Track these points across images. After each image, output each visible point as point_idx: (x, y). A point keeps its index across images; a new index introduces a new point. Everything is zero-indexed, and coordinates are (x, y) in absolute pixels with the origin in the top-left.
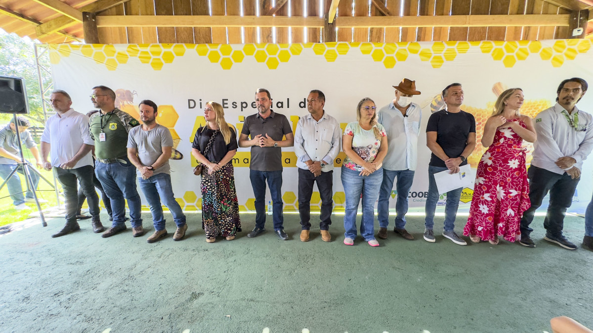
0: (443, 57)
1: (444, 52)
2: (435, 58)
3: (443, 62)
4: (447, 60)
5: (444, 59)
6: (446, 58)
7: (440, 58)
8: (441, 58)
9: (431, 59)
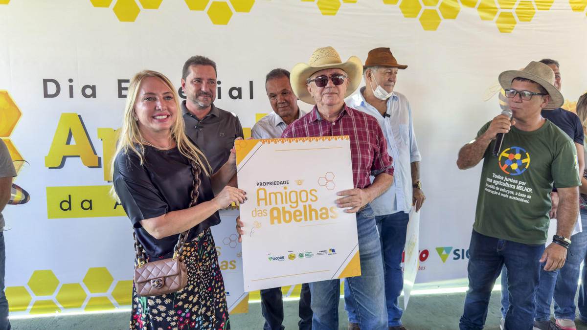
0: (515, 15)
1: (516, 6)
2: (502, 15)
3: (515, 23)
4: (521, 20)
5: (517, 19)
6: (519, 17)
7: (510, 16)
8: (512, 16)
9: (496, 18)
